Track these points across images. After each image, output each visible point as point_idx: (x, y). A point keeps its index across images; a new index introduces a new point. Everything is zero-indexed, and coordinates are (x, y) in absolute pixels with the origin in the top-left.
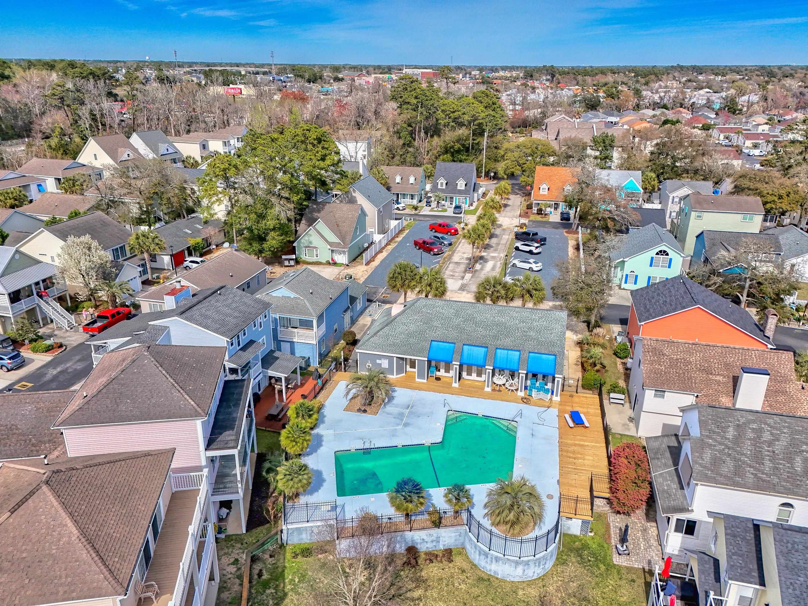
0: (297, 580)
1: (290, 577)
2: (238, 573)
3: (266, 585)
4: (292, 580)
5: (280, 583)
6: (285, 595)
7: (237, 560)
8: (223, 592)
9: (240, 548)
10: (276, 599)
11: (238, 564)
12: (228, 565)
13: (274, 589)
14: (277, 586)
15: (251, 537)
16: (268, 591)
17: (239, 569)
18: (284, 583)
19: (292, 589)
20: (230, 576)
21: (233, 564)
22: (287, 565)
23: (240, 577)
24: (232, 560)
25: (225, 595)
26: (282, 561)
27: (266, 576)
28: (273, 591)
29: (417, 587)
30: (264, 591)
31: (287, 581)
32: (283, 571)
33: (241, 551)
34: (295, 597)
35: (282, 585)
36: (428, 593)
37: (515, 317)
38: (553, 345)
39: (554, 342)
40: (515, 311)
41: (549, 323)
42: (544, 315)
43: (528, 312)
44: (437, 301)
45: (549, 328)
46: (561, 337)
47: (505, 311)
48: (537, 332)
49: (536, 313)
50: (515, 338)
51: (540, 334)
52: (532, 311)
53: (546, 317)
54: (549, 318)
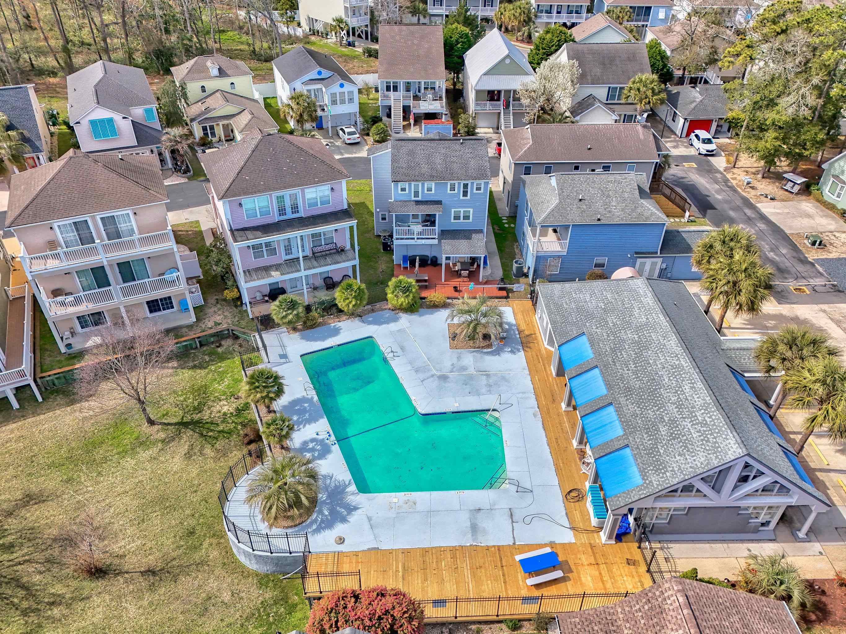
0: (221, 370)
1: (223, 365)
2: (207, 329)
3: (212, 353)
4: (220, 367)
5: (215, 361)
8: (188, 329)
9: (233, 322)
10: (200, 364)
11: (216, 326)
12: (214, 322)
13: (210, 360)
14: (213, 361)
15: (247, 323)
16: (206, 357)
17: (211, 328)
18: (216, 364)
19: (211, 370)
20: (203, 326)
21: (216, 323)
22: (236, 359)
23: (204, 331)
24: (220, 322)
25: (185, 331)
27: (220, 350)
31: (219, 364)
32: (229, 359)
33: (230, 323)
35: (214, 363)
36: (210, 461)
37: (682, 391)
38: (659, 469)
39: (665, 467)
40: (693, 384)
41: (702, 440)
42: (714, 425)
43: (704, 400)
44: (650, 295)
45: (690, 447)
46: (682, 472)
47: (684, 373)
48: (672, 434)
49: (709, 412)
50: (641, 414)
51: (670, 440)
52: (709, 404)
53: (710, 430)
54: (711, 435)
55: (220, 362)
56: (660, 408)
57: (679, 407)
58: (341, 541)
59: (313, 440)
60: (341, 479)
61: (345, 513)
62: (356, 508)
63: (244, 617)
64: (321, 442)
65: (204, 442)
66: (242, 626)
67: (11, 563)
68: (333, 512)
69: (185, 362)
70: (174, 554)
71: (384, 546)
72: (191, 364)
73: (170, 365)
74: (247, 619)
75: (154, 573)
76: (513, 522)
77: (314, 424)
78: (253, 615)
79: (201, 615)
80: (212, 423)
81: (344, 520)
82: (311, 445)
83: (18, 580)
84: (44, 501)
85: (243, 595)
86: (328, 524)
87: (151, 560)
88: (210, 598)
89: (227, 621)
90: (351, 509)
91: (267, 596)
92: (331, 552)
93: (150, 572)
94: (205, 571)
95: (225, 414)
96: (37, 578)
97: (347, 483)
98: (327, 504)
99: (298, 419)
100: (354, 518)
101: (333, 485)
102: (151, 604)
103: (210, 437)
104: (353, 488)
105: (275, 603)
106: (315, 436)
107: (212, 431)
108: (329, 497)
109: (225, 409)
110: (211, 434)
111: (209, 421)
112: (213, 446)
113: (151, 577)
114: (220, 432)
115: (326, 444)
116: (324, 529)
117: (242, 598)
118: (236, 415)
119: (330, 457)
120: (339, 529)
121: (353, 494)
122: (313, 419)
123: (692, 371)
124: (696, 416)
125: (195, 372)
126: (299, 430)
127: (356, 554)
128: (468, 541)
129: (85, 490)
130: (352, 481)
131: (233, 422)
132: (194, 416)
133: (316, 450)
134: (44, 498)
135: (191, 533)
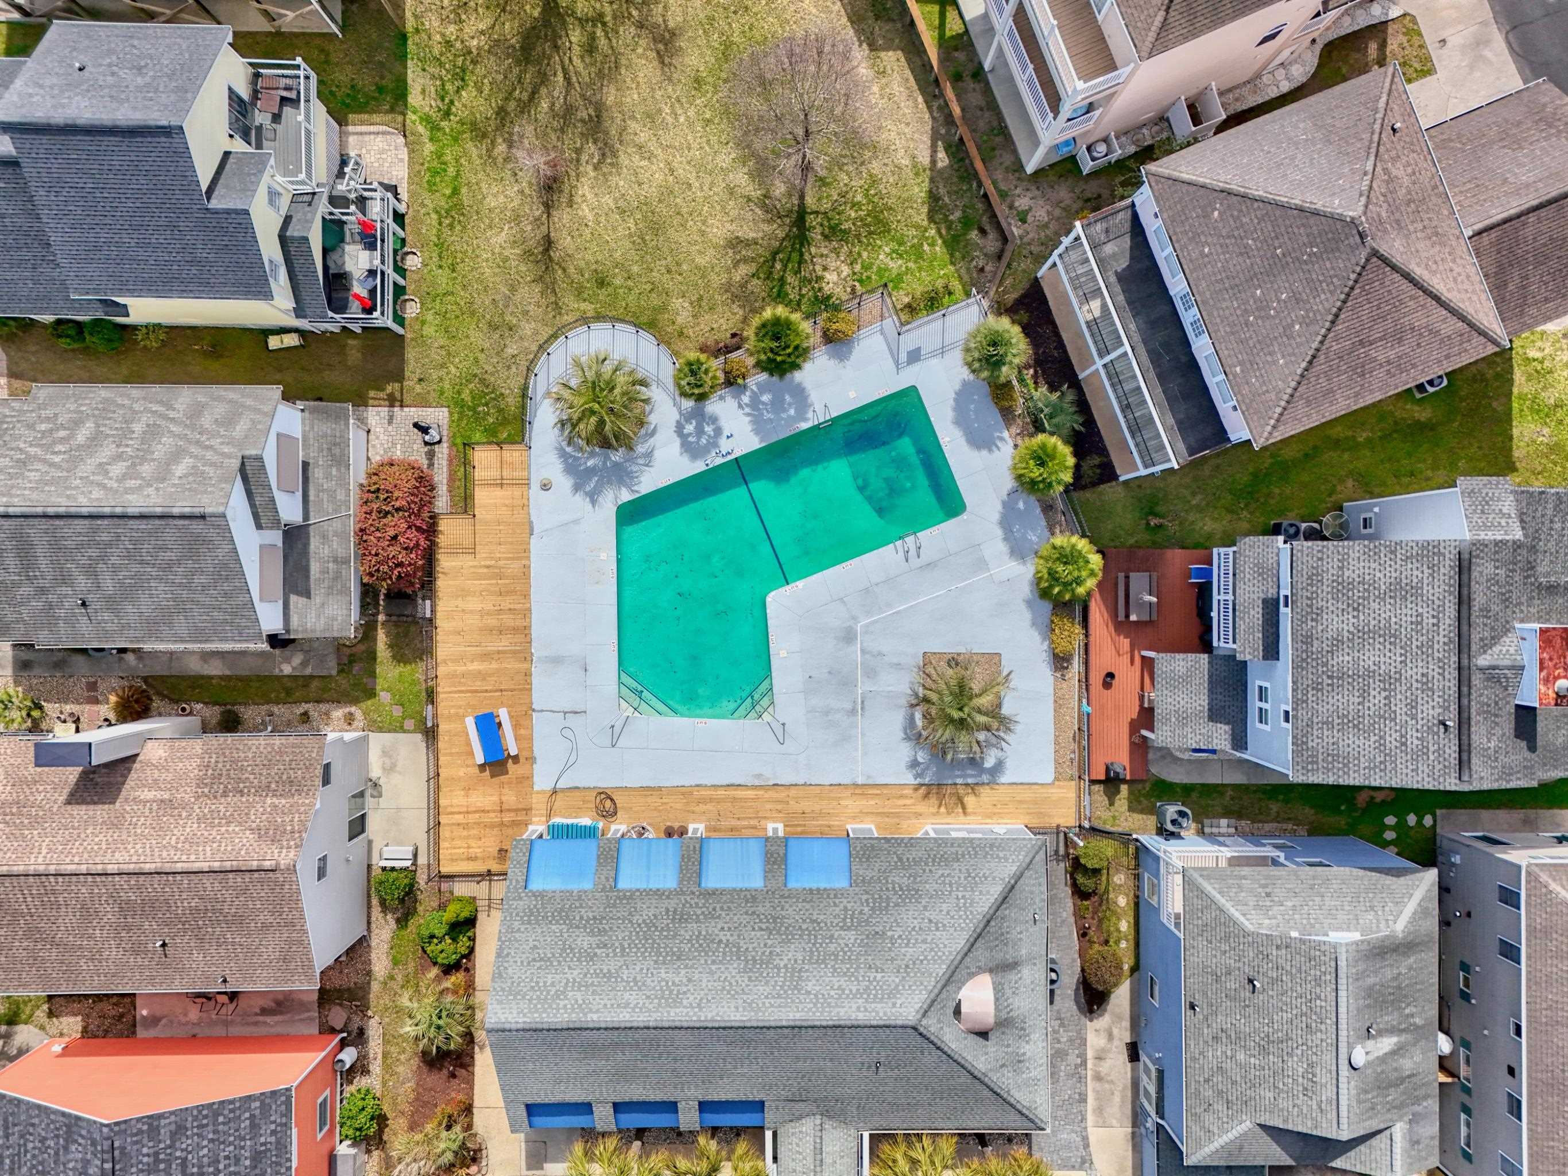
0: (926, 247)
1: (938, 249)
2: (1009, 200)
3: (967, 223)
4: (932, 245)
5: (948, 233)
6: (931, 219)
7: (1024, 221)
8: (1013, 163)
9: (1029, 244)
10: (941, 208)
11: (1018, 214)
12: (1031, 209)
13: (952, 222)
14: (949, 228)
15: (1024, 271)
16: (958, 214)
17: (1011, 207)
18: (941, 236)
19: (926, 230)
20: (1017, 191)
21: (1026, 212)
22: (952, 268)
23: (1003, 195)
24: (1030, 219)
25: (1008, 159)
26: (963, 271)
27: (974, 235)
28: (951, 217)
29: (743, 285)
30: (964, 212)
31: (940, 242)
32: (952, 255)
33: (1025, 240)
34: (917, 219)
35: (944, 232)
36: (724, 278)
37: (631, 989)
38: (532, 914)
39: (529, 923)
40: (633, 1009)
41: (537, 983)
42: (550, 1007)
43: (598, 1011)
44: (861, 1016)
45: (538, 964)
46: (510, 940)
47: (659, 1005)
48: (572, 949)
49: (573, 1009)
50: (631, 922)
51: (564, 944)
52: (585, 1015)
53: (546, 999)
54: (538, 997)
55: (944, 242)
56: (623, 949)
57: (608, 975)
58: (546, 487)
59: (718, 431)
60: (642, 479)
61: (588, 489)
62: (593, 502)
63: (486, 376)
64: (713, 444)
65: (762, 260)
66: (475, 376)
67: (567, 62)
68: (591, 472)
69: (947, 181)
70: (572, 270)
71: (535, 544)
72: (942, 191)
73: (941, 155)
74: (482, 381)
75: (547, 250)
76: (565, 713)
77: (750, 428)
78: (487, 387)
79: (490, 324)
80: (800, 263)
81: (577, 488)
82: (709, 429)
83: (542, 82)
84: (663, 63)
85: (514, 369)
86: (571, 468)
87: (565, 242)
88: (511, 329)
89: (482, 357)
90: (593, 497)
91: (510, 400)
92: (529, 473)
93: (548, 243)
94: (546, 313)
95: (820, 279)
96: (545, 105)
97: (636, 488)
98: (605, 463)
99: (763, 403)
100: (580, 501)
101: (634, 468)
102: (506, 259)
103: (773, 267)
104: (626, 496)
105: (500, 411)
106: (726, 433)
107: (785, 266)
108: (616, 464)
109: (831, 277)
110: (778, 266)
111: (807, 257)
112: (753, 275)
113: (541, 249)
114: (782, 280)
115: (709, 452)
116: (565, 461)
117: (509, 367)
118: (816, 297)
119: (685, 459)
120: (563, 483)
121: (616, 498)
122: (758, 425)
123: (656, 1016)
124: (579, 990)
125: (923, 203)
126: (740, 406)
127: (525, 506)
128: (537, 650)
129: (679, 112)
130: (638, 495)
131: (802, 296)
132: (819, 230)
133: (699, 438)
134: (667, 60)
135: (602, 283)
